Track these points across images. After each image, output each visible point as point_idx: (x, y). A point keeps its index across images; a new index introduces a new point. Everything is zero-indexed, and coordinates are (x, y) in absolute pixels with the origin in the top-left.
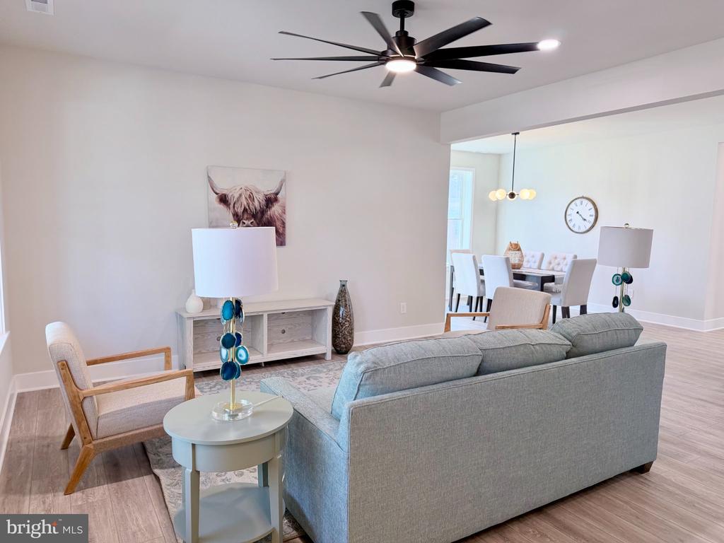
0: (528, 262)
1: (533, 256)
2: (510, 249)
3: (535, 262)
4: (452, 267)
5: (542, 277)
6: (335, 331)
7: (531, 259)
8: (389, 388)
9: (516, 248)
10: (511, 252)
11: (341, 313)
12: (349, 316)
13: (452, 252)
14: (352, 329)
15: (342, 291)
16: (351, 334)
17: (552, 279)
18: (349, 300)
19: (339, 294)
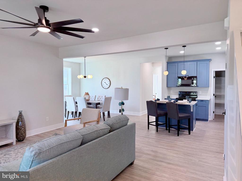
0: (91, 98)
1: (93, 97)
2: (85, 95)
3: (93, 98)
4: (66, 102)
5: (96, 103)
6: (17, 132)
7: (92, 97)
8: (46, 159)
9: (87, 94)
10: (86, 95)
11: (20, 124)
12: (24, 125)
13: (65, 96)
14: (25, 130)
15: (20, 115)
16: (25, 132)
17: (99, 104)
18: (24, 119)
19: (19, 117)
